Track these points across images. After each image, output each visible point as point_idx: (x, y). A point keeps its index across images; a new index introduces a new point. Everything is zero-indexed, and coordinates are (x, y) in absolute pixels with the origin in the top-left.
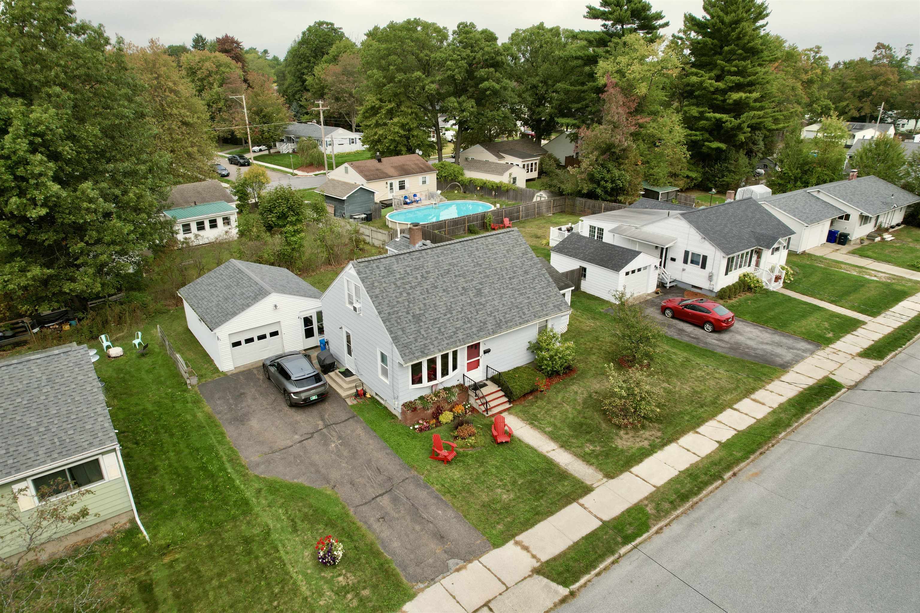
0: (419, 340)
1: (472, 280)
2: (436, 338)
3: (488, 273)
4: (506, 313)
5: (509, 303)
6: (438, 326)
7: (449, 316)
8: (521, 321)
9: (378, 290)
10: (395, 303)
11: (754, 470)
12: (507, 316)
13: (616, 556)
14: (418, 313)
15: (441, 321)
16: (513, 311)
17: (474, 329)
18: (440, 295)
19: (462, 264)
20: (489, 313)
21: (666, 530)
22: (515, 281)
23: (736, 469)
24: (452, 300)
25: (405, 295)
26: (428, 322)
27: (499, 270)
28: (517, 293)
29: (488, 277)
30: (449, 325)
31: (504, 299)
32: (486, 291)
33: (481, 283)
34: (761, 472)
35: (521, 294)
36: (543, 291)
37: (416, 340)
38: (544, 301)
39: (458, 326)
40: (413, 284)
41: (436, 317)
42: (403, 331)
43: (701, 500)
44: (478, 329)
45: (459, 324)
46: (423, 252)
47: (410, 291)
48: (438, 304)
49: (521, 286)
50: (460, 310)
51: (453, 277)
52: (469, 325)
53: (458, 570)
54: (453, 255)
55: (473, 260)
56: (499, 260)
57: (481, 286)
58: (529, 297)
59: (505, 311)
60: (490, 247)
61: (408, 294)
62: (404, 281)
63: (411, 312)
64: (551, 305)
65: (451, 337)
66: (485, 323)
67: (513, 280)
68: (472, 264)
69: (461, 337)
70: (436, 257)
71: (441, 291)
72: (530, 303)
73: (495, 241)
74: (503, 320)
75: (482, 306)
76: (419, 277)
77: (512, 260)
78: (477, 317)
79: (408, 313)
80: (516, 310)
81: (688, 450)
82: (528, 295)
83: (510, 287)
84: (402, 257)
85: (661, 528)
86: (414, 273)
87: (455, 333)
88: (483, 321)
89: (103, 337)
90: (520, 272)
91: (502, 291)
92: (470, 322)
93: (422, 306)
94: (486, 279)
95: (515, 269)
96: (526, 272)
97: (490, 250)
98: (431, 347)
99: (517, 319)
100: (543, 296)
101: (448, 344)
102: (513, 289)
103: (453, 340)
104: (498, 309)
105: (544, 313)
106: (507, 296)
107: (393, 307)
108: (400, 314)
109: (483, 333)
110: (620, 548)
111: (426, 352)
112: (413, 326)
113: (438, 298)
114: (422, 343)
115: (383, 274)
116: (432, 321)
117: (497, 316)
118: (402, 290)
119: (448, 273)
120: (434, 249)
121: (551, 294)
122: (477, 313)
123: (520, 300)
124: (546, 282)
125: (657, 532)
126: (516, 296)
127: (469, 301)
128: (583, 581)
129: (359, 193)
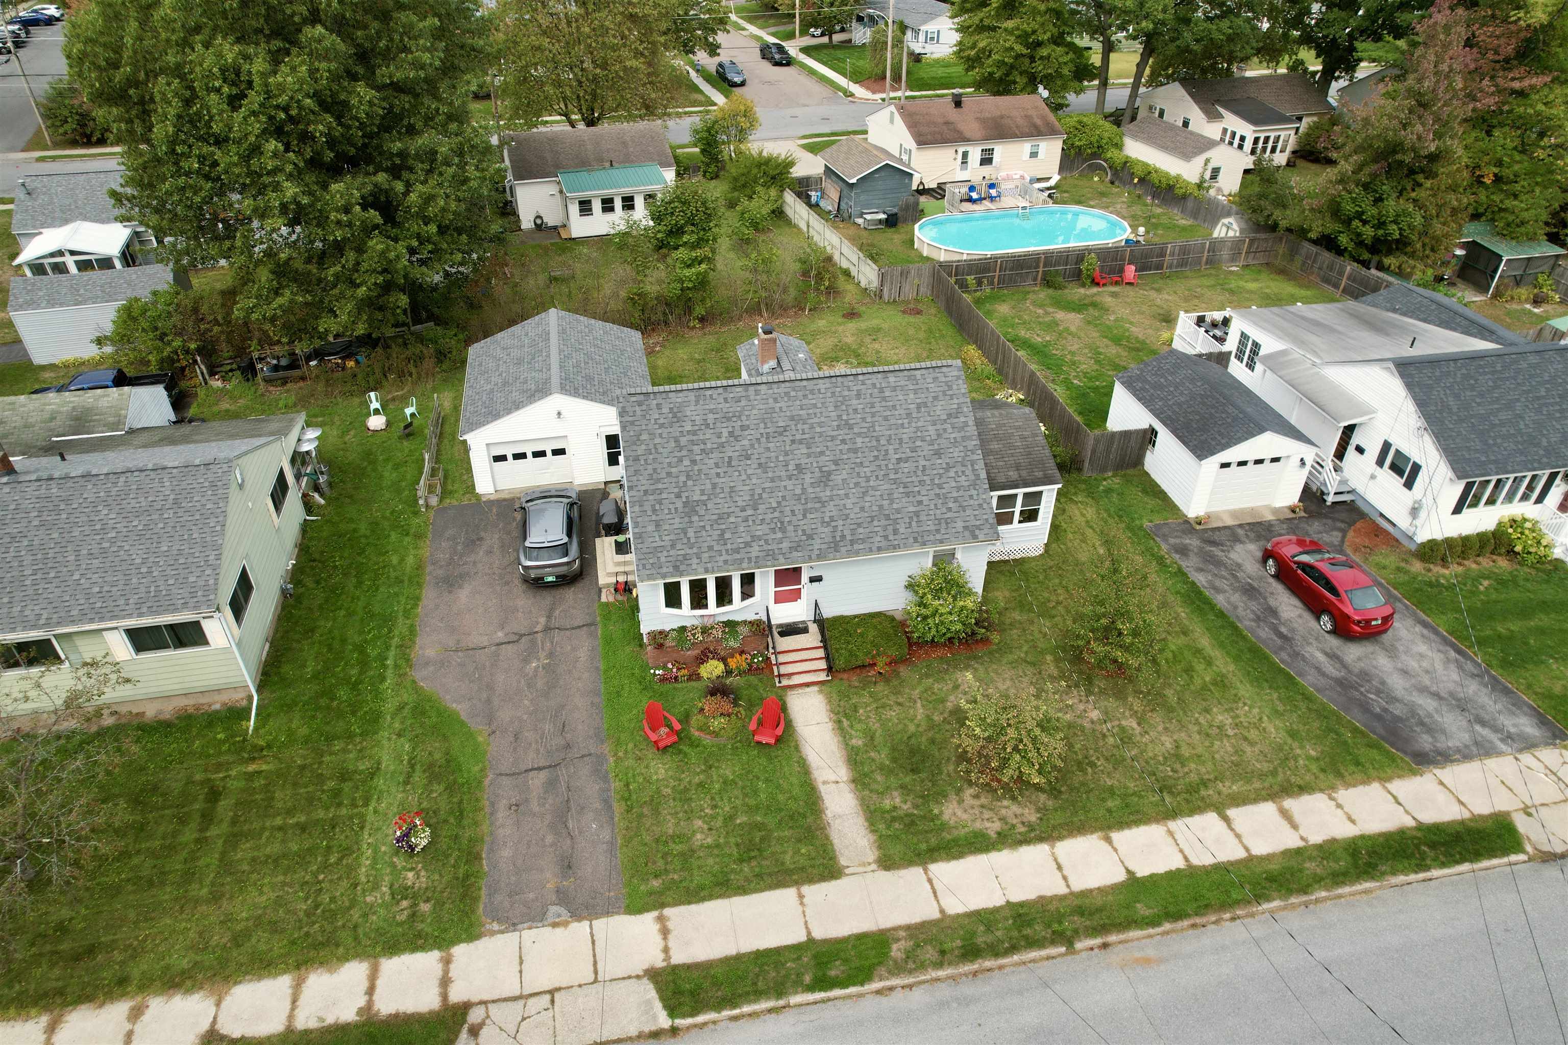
0: (679, 546)
1: (822, 453)
2: (710, 548)
3: (859, 445)
4: (859, 525)
5: (875, 508)
6: (723, 527)
7: (750, 512)
8: (884, 544)
9: (643, 447)
10: (664, 475)
11: (1151, 952)
12: (861, 530)
13: (781, 1003)
14: (696, 498)
15: (732, 519)
16: (876, 523)
17: (785, 545)
18: (749, 472)
19: (816, 420)
20: (827, 519)
21: (898, 994)
22: (906, 467)
23: (1112, 938)
24: (767, 485)
25: (686, 462)
26: (707, 518)
27: (883, 442)
28: (901, 490)
29: (855, 451)
30: (742, 529)
31: (867, 499)
32: (837, 478)
33: (836, 463)
34: (1160, 961)
35: (907, 495)
36: (955, 494)
37: (673, 546)
38: (949, 515)
39: (758, 533)
40: (709, 446)
41: (726, 510)
42: (657, 526)
43: (1001, 968)
44: (795, 545)
45: (761, 529)
46: (752, 388)
47: (698, 458)
48: (737, 489)
49: (914, 479)
50: (774, 505)
51: (788, 442)
52: (779, 535)
53: (555, 925)
54: (805, 402)
55: (839, 416)
56: (892, 421)
57: (833, 467)
58: (920, 503)
59: (860, 521)
60: (887, 394)
61: (694, 462)
62: (695, 438)
63: (684, 495)
64: (960, 525)
65: (737, 551)
66: (810, 537)
67: (902, 465)
68: (835, 423)
69: (754, 554)
70: (771, 401)
71: (756, 466)
72: (917, 514)
73: (902, 383)
74: (849, 537)
75: (818, 505)
76: (725, 434)
77: (920, 424)
78: (802, 523)
79: (678, 496)
80: (883, 522)
81: (1060, 868)
82: (919, 498)
83: (892, 476)
84: (709, 392)
85: (891, 989)
86: (718, 425)
87: (747, 544)
88: (808, 532)
89: (372, 394)
90: (926, 450)
91: (872, 483)
92: (783, 530)
93: (709, 486)
94: (852, 455)
95: (918, 443)
96: (938, 454)
97: (884, 399)
98: (695, 561)
99: (879, 539)
100: (951, 505)
101: (726, 562)
102: (895, 481)
103: (738, 556)
104: (847, 516)
105: (938, 537)
106: (879, 493)
107: (658, 481)
108: (664, 496)
109: (800, 554)
110: (796, 993)
111: (682, 568)
112: (677, 520)
113: (744, 477)
114: (682, 552)
115: (662, 421)
116: (715, 517)
117: (840, 528)
118: (684, 453)
119: (781, 434)
120: (775, 386)
121: (972, 502)
122: (804, 516)
123: (899, 506)
124: (972, 477)
125: (878, 992)
126: (895, 496)
127: (798, 491)
128: (700, 1019)
129: (883, 174)
